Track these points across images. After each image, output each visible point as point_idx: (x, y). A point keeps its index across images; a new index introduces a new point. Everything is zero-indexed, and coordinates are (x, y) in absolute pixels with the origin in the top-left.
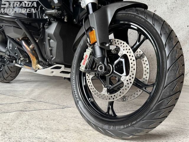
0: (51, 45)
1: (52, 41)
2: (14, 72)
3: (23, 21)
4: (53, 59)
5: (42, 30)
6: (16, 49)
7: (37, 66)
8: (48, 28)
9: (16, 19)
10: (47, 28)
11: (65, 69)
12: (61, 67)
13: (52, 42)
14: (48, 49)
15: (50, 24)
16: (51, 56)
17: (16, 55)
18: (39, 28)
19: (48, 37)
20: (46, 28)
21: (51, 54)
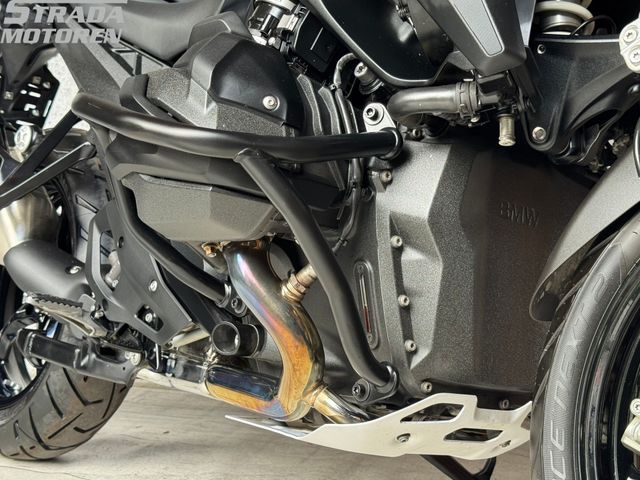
0: (407, 282)
1: (410, 255)
2: (100, 401)
3: (277, 155)
4: (417, 360)
5: (359, 198)
6: (154, 286)
7: (311, 398)
8: (390, 182)
9: (241, 146)
10: (386, 184)
11: (476, 416)
12: (459, 407)
13: (410, 262)
14: (390, 302)
15: (402, 159)
16: (408, 344)
17: (149, 317)
18: (341, 186)
19: (393, 233)
20: (378, 184)
21: (408, 334)
